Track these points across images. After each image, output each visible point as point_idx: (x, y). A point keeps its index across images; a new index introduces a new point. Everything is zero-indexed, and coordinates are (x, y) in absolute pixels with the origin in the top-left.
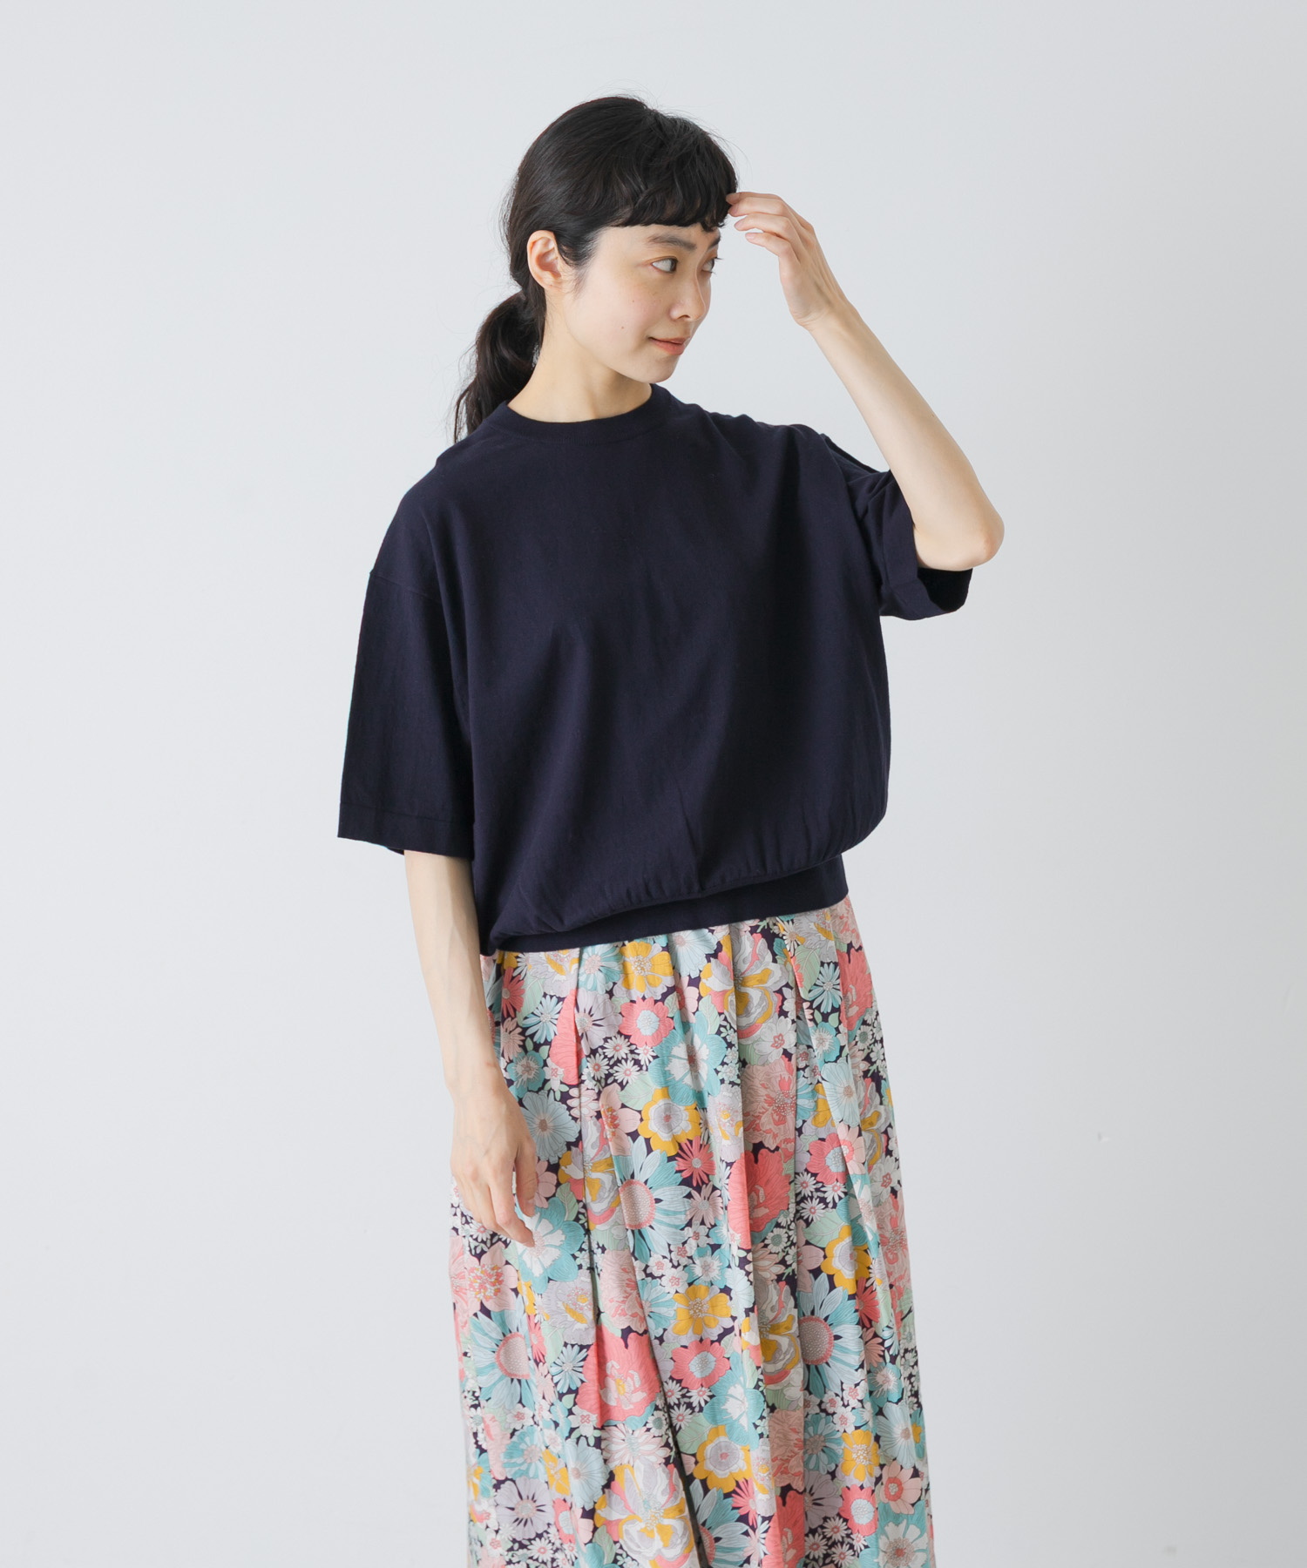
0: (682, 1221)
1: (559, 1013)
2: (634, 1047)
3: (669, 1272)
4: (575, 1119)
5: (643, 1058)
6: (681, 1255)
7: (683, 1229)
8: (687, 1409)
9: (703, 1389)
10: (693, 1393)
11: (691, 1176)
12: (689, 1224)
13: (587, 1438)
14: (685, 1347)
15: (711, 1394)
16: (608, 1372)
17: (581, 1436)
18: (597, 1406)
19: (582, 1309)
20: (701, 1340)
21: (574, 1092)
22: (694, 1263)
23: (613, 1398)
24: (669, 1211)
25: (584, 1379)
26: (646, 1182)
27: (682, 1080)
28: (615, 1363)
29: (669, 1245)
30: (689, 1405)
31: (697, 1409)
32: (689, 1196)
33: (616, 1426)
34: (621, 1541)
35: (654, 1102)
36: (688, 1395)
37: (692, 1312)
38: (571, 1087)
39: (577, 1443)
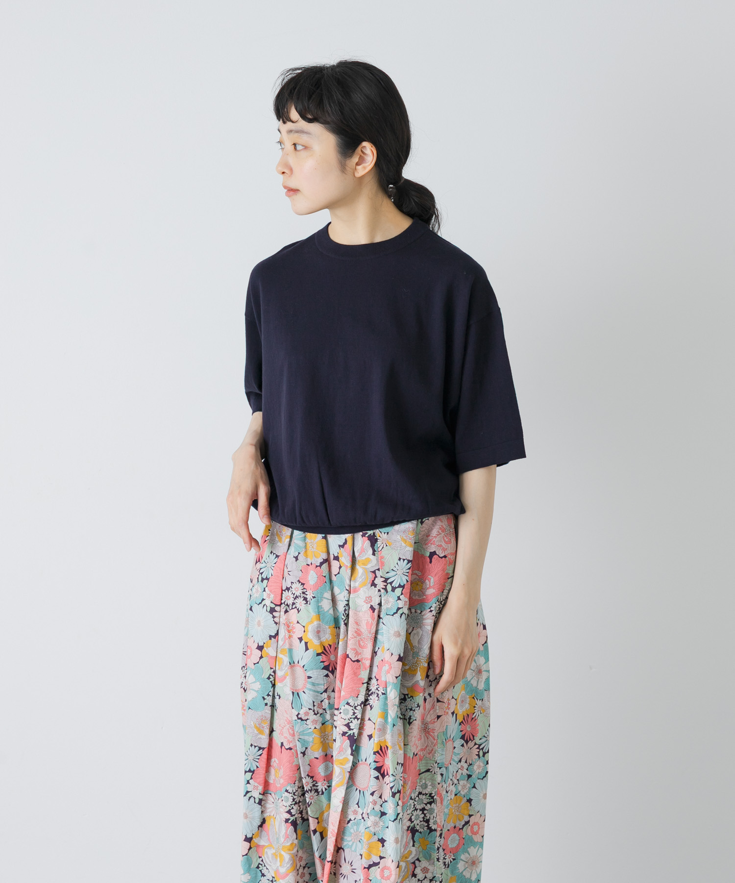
0: (322, 689)
1: (275, 563)
2: (305, 590)
3: (312, 717)
4: (276, 623)
5: (309, 597)
6: (319, 708)
7: (322, 694)
8: (315, 793)
9: (325, 782)
10: (319, 784)
11: (329, 665)
12: (326, 691)
13: (255, 798)
14: (317, 758)
15: (329, 785)
16: (272, 764)
17: (252, 796)
18: (263, 782)
19: (263, 727)
20: (326, 755)
21: (277, 608)
22: (326, 712)
23: (271, 778)
24: (315, 683)
25: (258, 766)
26: (303, 667)
27: (328, 611)
28: (276, 760)
29: (314, 702)
30: (317, 791)
31: (320, 793)
32: (327, 676)
33: (271, 794)
34: (263, 857)
35: (311, 622)
36: (316, 785)
37: (322, 739)
38: (276, 605)
39: (249, 800)
